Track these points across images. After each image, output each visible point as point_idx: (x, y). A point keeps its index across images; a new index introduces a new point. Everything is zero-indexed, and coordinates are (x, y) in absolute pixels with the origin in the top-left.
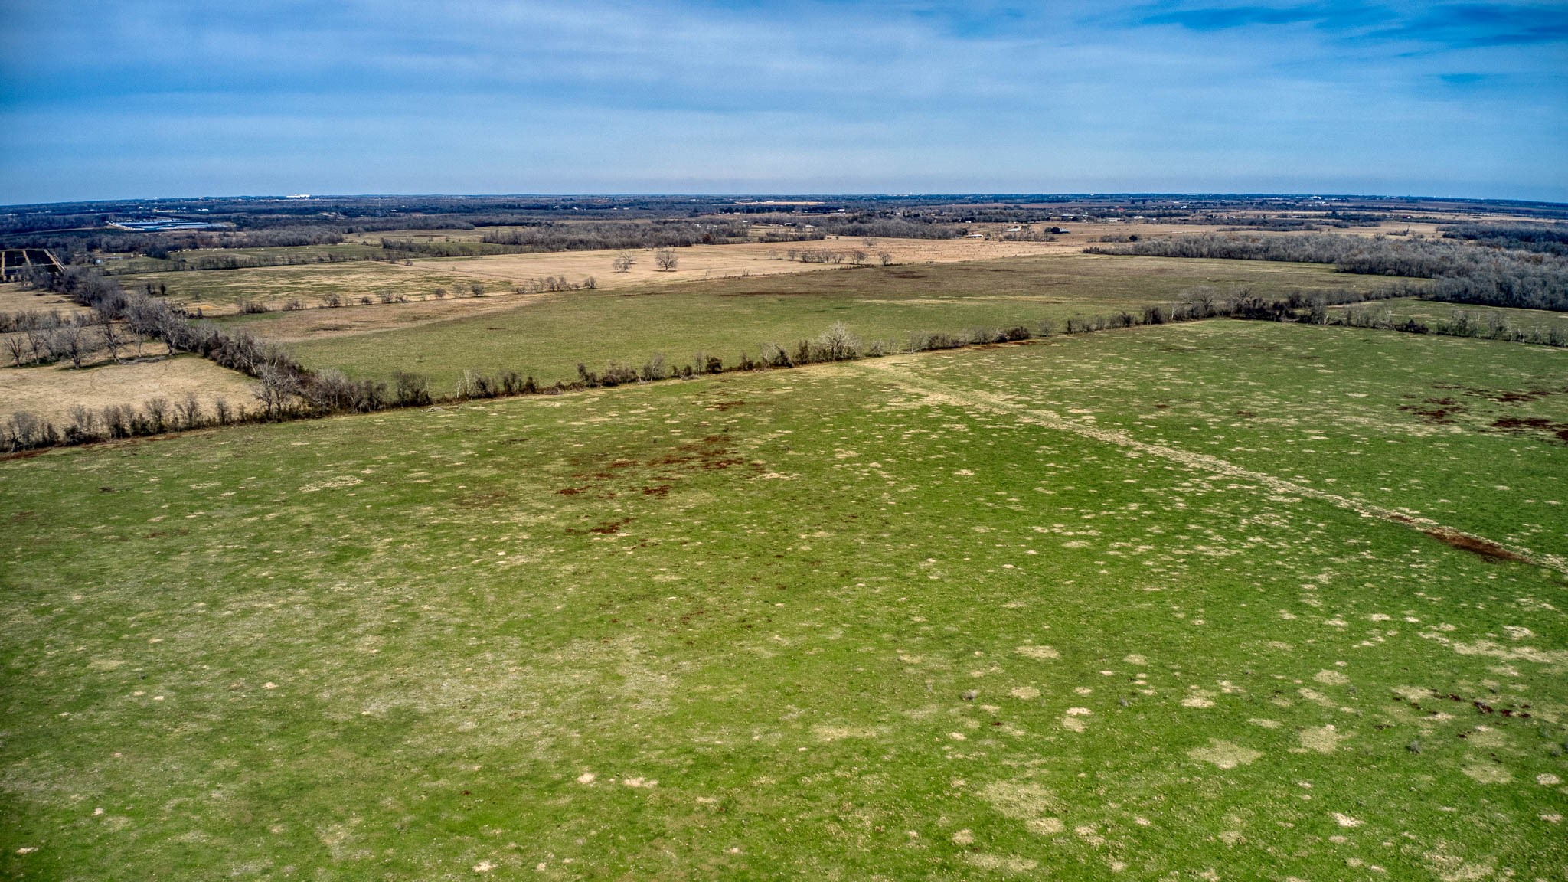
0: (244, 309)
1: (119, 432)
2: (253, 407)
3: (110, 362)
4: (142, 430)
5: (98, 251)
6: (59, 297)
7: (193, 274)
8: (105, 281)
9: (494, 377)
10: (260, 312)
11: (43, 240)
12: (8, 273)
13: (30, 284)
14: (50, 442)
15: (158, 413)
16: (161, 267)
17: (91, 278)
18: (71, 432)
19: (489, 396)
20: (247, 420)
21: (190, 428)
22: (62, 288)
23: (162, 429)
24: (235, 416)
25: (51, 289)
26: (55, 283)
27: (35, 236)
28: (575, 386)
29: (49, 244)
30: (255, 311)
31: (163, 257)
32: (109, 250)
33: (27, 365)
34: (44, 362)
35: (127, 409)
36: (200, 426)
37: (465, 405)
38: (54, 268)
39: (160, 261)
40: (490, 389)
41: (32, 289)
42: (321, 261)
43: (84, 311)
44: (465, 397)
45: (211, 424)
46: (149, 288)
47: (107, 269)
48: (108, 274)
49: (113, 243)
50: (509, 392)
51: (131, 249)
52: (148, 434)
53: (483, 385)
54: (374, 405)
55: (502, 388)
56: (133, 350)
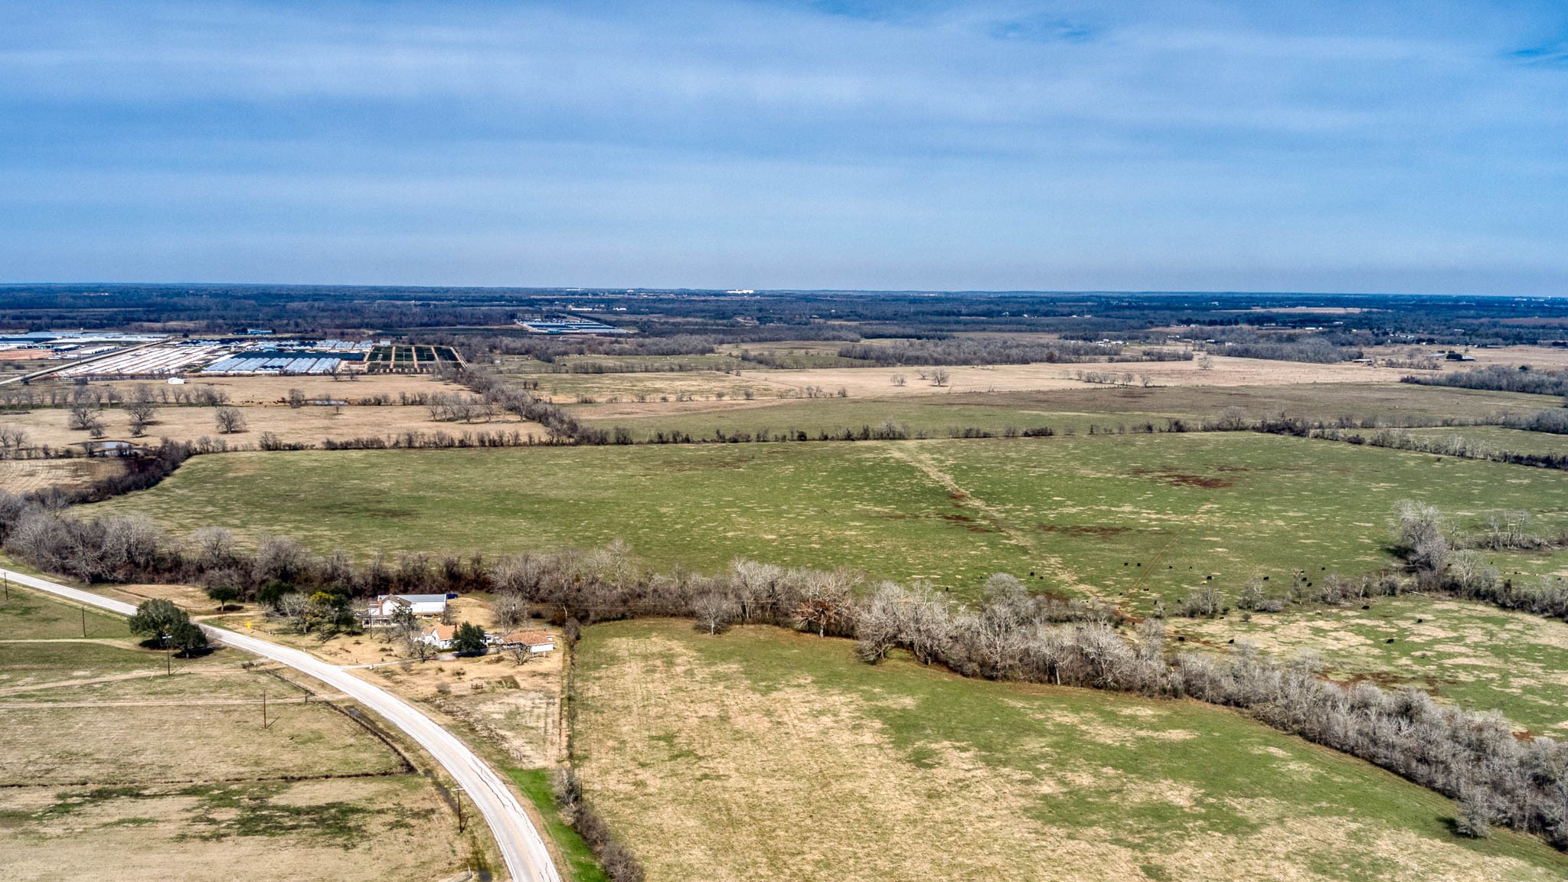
0: (580, 400)
1: (482, 443)
2: (545, 438)
3: (487, 422)
4: (494, 444)
5: (498, 352)
6: (461, 387)
7: (565, 376)
8: (495, 377)
9: (666, 432)
10: (590, 402)
11: (450, 338)
12: (421, 366)
13: (440, 376)
14: (451, 445)
15: (501, 437)
16: (543, 370)
17: (487, 372)
18: (461, 441)
19: (663, 443)
20: (541, 444)
21: (515, 445)
22: (464, 381)
23: (502, 445)
24: (537, 441)
25: (455, 381)
26: (458, 376)
27: (442, 332)
28: (713, 441)
29: (456, 343)
30: (586, 402)
31: (550, 361)
32: (509, 351)
33: (440, 421)
34: (449, 420)
35: (488, 434)
36: (520, 445)
37: (650, 446)
38: (458, 365)
39: (546, 364)
40: (665, 439)
41: (441, 380)
42: (672, 370)
43: (477, 396)
44: (651, 442)
45: (525, 444)
46: (525, 384)
47: (502, 369)
48: (501, 372)
49: (512, 345)
50: (675, 442)
51: (527, 352)
52: (495, 446)
53: (660, 436)
54: (602, 441)
55: (671, 440)
56: (501, 418)
